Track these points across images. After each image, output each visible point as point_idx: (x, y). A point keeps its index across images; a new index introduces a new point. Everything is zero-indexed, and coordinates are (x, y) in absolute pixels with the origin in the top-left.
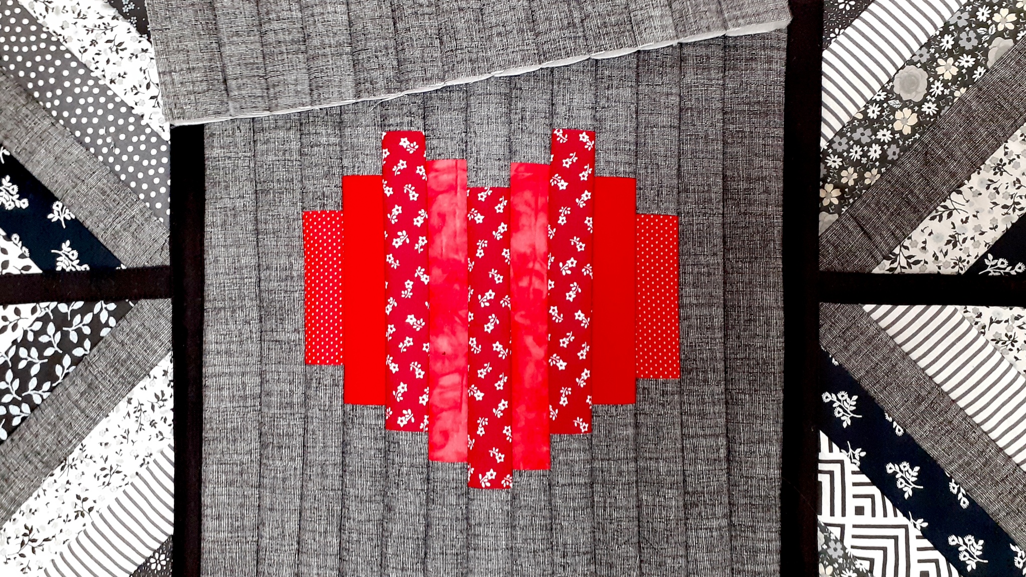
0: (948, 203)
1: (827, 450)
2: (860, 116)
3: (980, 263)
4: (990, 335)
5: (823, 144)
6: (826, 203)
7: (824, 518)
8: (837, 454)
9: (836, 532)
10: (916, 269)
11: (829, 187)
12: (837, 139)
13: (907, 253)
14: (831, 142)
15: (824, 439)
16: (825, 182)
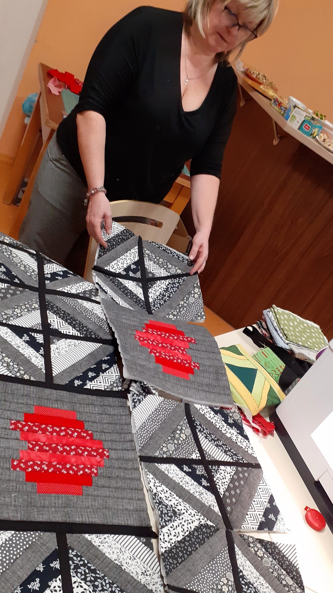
0: (27, 357)
1: (88, 386)
2: (6, 368)
3: (41, 355)
4: (58, 356)
5: (13, 376)
6: (28, 378)
7: (103, 389)
8: (88, 385)
9: (106, 387)
10: (44, 365)
11: (24, 376)
12: (12, 373)
13: (40, 366)
14: (13, 374)
15: (85, 387)
16: (23, 377)
